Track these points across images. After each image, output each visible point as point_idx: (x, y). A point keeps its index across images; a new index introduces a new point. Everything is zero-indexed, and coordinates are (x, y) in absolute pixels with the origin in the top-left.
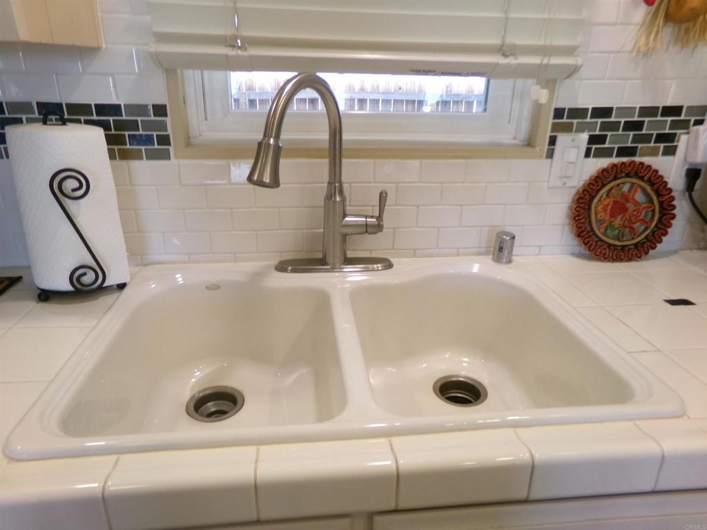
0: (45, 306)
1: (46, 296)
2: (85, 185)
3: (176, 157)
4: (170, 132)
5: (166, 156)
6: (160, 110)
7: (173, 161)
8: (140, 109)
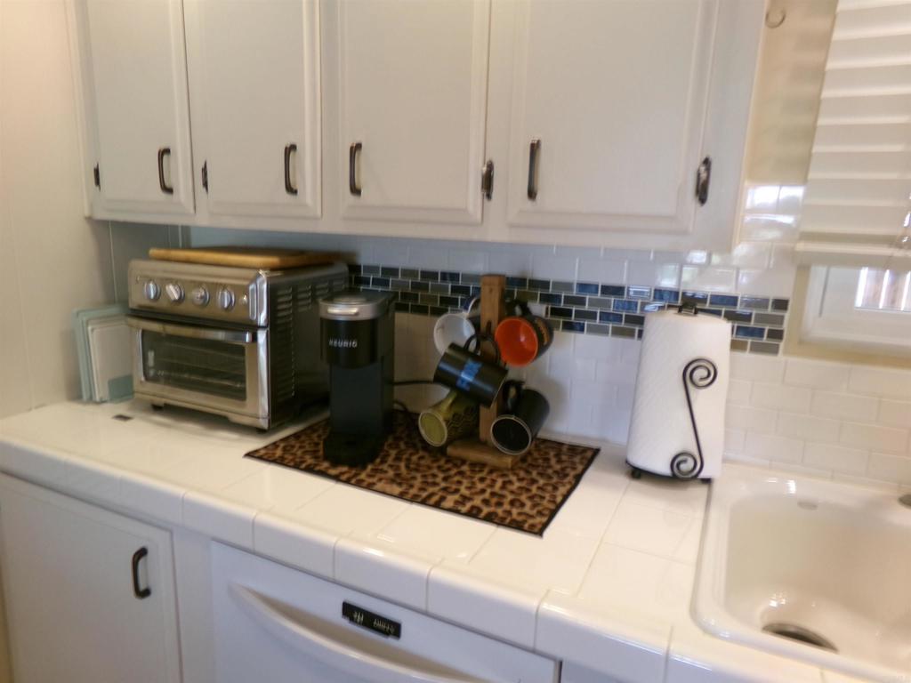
0: (636, 484)
1: (637, 473)
2: (712, 375)
3: (785, 353)
4: (785, 326)
5: (774, 350)
6: (781, 304)
7: (781, 357)
8: (761, 303)
